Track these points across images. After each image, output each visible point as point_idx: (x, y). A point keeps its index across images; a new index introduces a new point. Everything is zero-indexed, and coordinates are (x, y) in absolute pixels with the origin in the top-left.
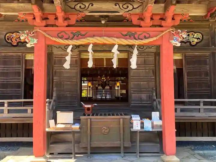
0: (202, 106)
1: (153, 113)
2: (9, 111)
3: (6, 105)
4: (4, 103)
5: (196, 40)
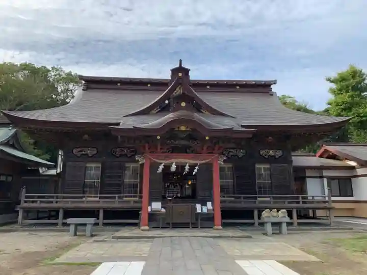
2: (119, 202)
3: (117, 198)
5: (242, 154)
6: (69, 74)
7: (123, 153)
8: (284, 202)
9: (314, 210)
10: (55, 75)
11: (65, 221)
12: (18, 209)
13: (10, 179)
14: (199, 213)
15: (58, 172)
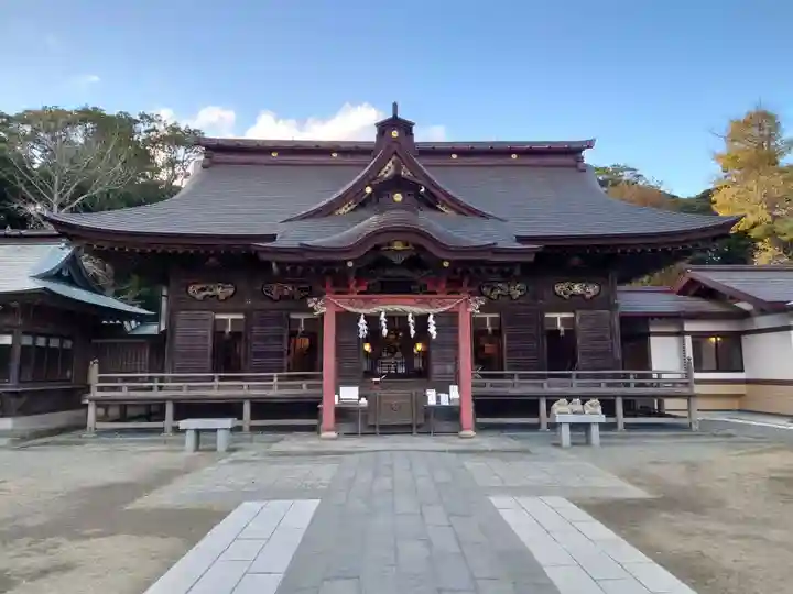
0: (516, 380)
1: (451, 387)
2: (280, 387)
3: (276, 379)
4: (272, 377)
5: (519, 293)
6: (174, 129)
7: (286, 293)
8: (599, 385)
9: (661, 398)
10: (148, 131)
11: (176, 424)
12: (87, 402)
13: (68, 344)
14: (432, 407)
15: (163, 328)
